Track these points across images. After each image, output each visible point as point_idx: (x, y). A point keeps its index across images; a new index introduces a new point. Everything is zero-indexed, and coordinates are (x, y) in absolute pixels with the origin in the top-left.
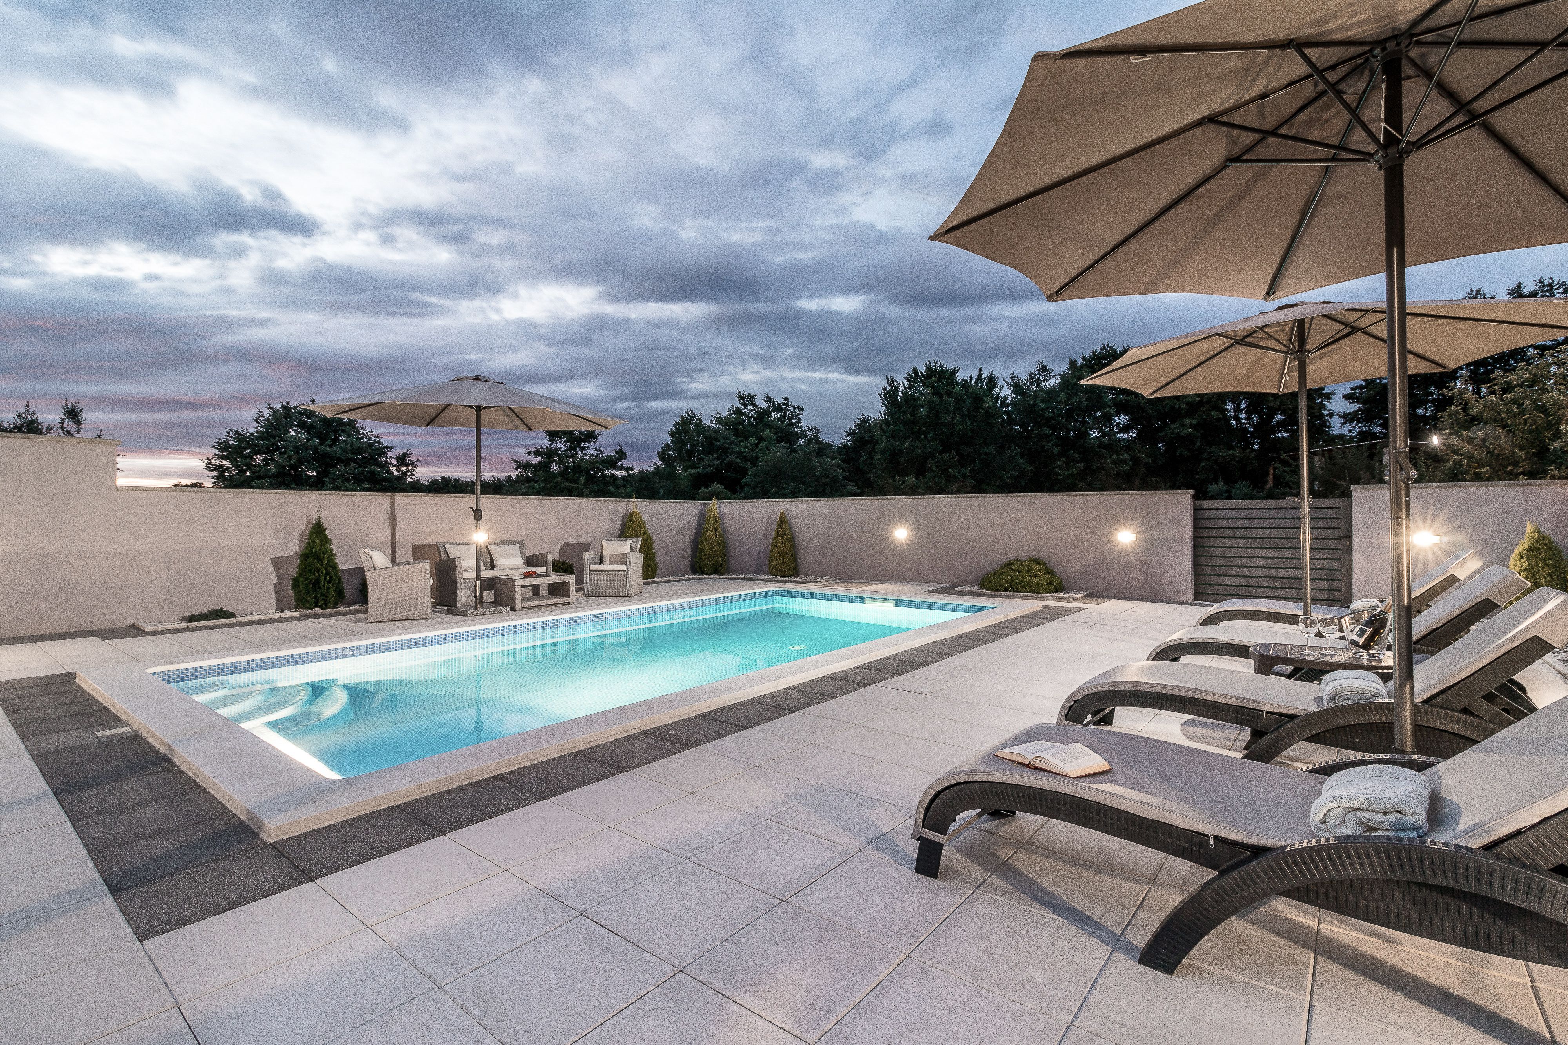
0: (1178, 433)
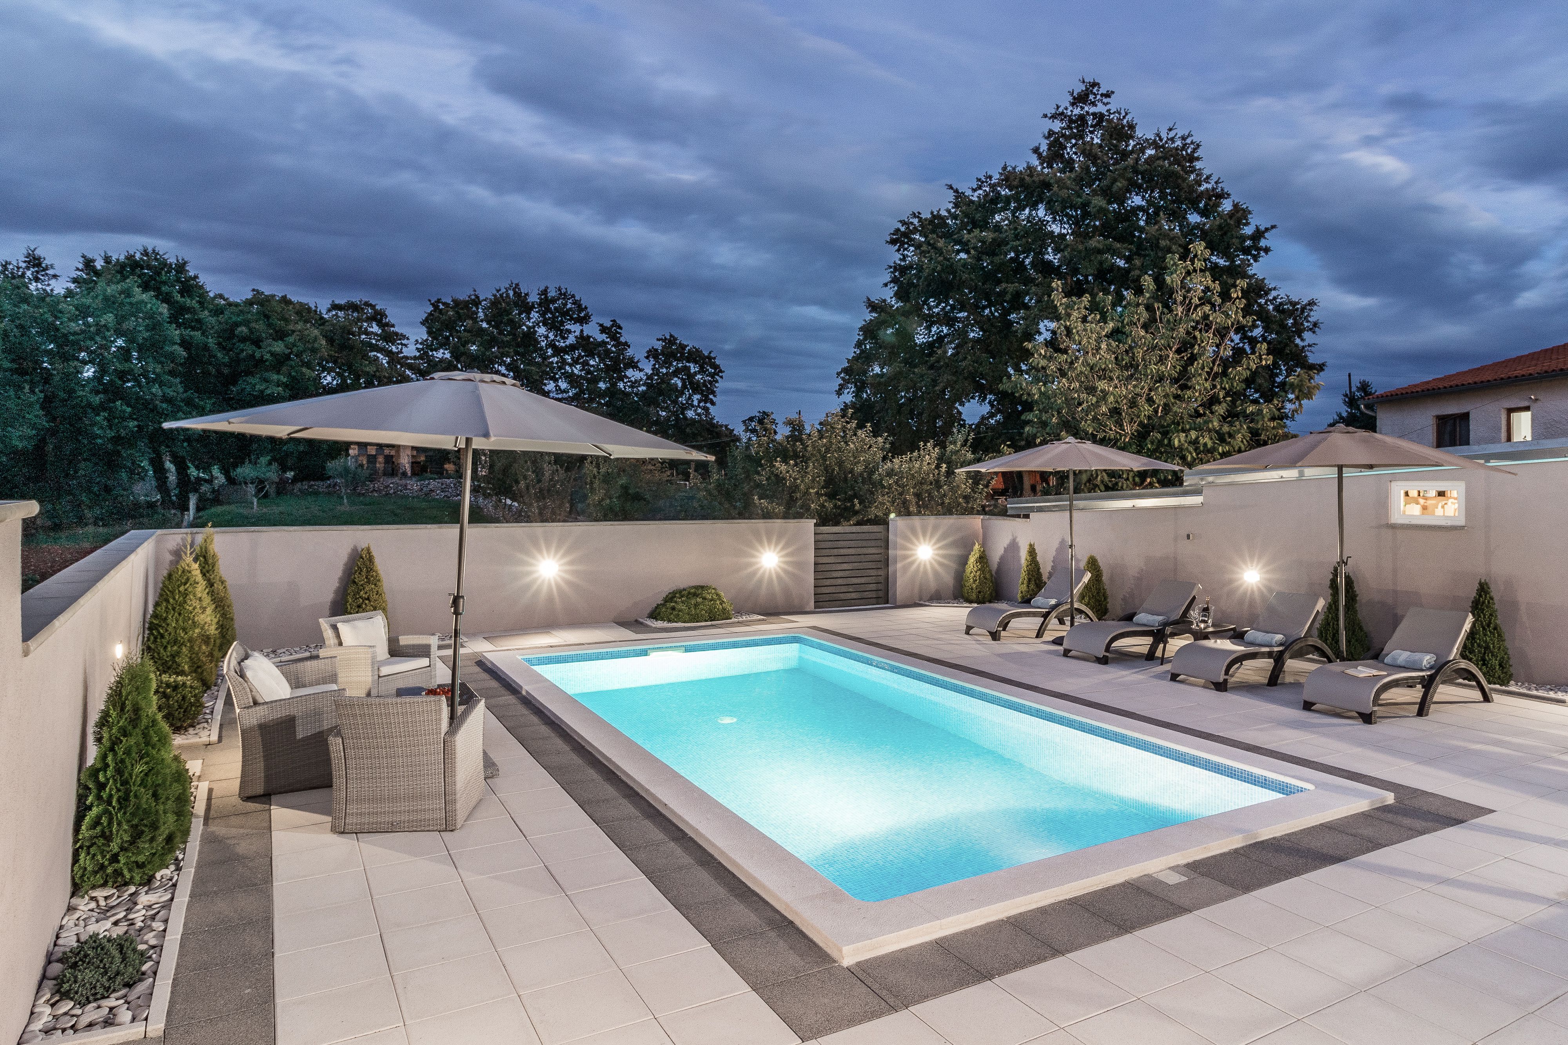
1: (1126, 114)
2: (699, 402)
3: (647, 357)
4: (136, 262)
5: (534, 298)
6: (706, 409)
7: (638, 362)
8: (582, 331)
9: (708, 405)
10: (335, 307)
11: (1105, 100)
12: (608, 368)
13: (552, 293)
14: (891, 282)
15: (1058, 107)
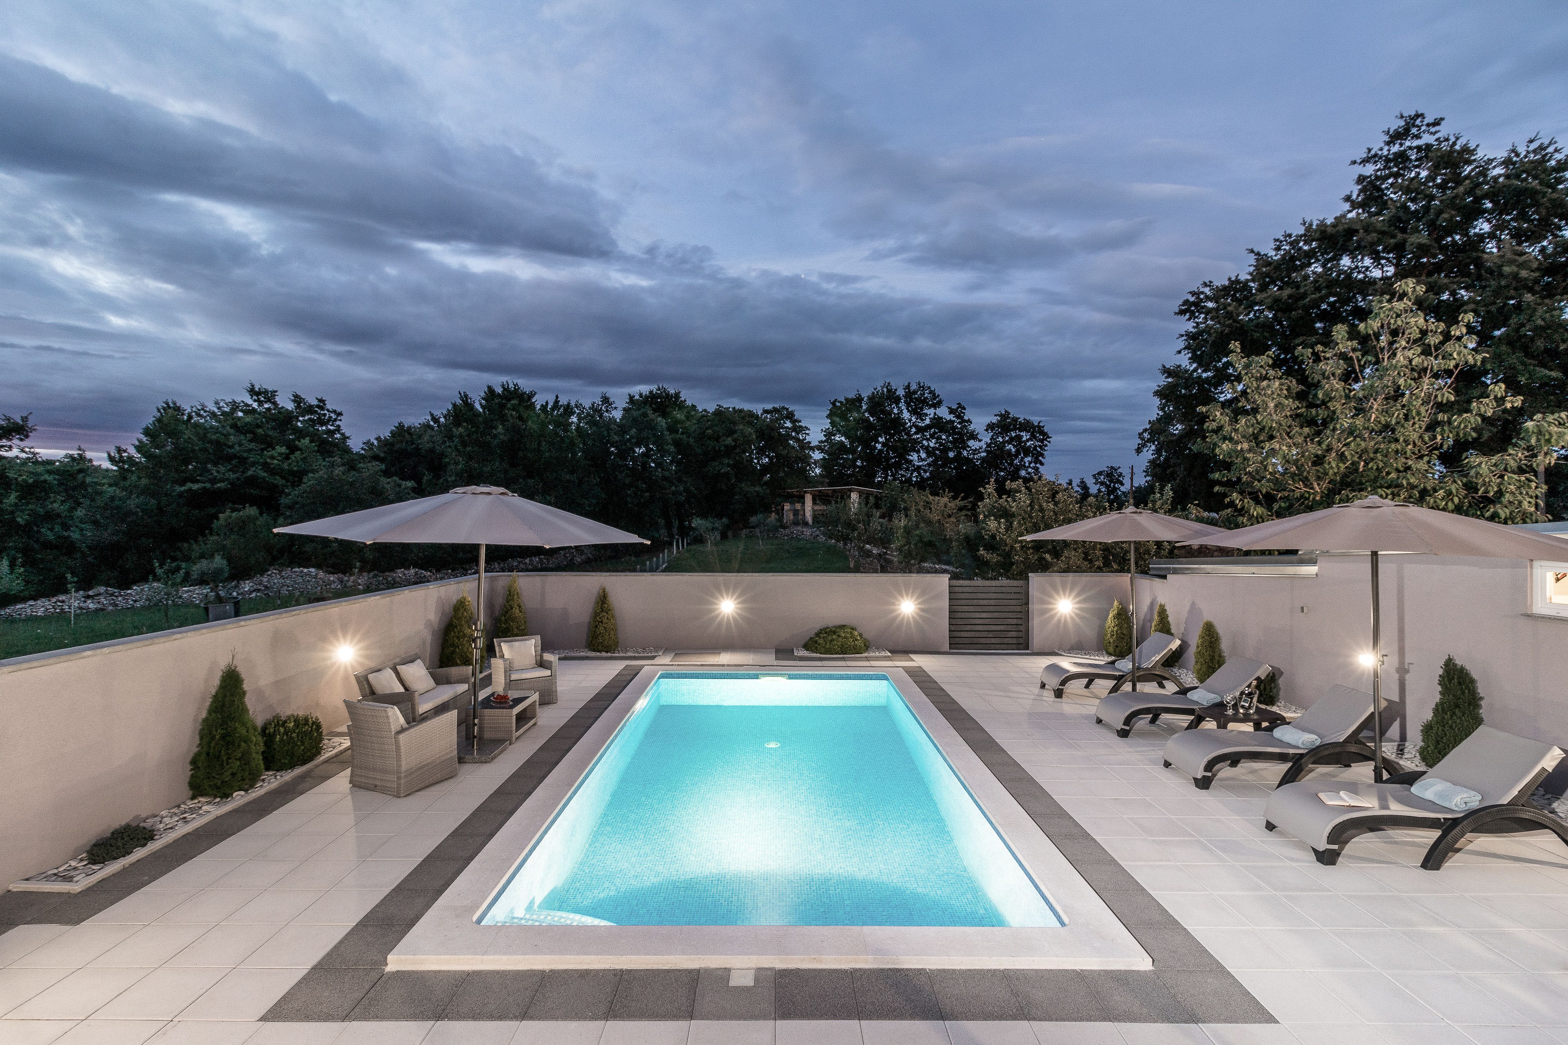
0: (719, 471)
1: (1457, 139)
2: (1030, 463)
3: (987, 430)
4: (654, 395)
5: (901, 392)
6: (1037, 469)
7: (977, 434)
8: (935, 413)
9: (1038, 465)
10: (766, 411)
11: (1433, 130)
12: (955, 441)
13: (914, 387)
14: (1185, 349)
15: (1370, 150)
